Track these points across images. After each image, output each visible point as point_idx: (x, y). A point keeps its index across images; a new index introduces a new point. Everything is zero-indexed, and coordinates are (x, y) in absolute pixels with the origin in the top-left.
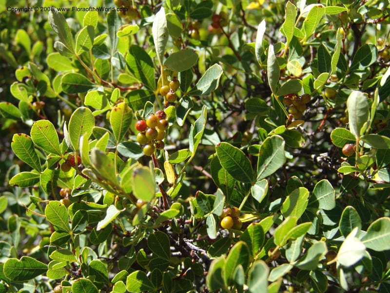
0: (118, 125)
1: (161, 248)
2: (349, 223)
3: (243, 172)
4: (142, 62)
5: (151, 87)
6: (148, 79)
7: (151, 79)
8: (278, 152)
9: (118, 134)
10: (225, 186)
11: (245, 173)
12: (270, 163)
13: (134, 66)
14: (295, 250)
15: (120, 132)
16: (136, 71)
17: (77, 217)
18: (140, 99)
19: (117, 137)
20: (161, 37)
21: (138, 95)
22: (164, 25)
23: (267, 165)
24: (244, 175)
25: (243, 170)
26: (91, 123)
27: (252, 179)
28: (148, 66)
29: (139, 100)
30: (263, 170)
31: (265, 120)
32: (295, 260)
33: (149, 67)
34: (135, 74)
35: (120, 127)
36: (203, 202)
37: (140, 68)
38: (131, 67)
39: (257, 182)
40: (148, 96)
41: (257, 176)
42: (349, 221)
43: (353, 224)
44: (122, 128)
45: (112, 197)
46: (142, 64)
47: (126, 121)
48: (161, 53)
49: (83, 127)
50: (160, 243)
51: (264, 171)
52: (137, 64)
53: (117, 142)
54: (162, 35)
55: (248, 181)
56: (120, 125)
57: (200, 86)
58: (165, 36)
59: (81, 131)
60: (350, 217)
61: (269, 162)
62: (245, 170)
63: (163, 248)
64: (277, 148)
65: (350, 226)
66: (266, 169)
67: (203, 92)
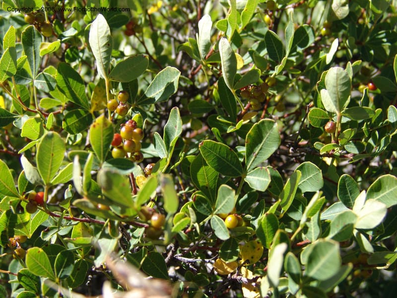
0: (99, 143)
1: (157, 269)
2: (347, 191)
3: (231, 167)
4: (71, 80)
5: (85, 106)
6: (80, 98)
7: (83, 98)
8: (269, 135)
9: (100, 153)
10: (207, 188)
11: (234, 167)
12: (261, 149)
13: (63, 85)
14: (313, 228)
15: (102, 151)
16: (66, 91)
17: (60, 260)
18: (77, 120)
19: (100, 156)
20: (104, 46)
21: (75, 116)
22: (106, 33)
23: (256, 153)
24: (233, 169)
25: (231, 165)
26: (62, 148)
27: (242, 172)
28: (78, 83)
29: (76, 122)
30: (252, 159)
31: (218, 118)
32: (316, 238)
33: (80, 85)
34: (66, 94)
35: (100, 145)
36: (202, 205)
37: (69, 88)
38: (61, 88)
39: (248, 174)
40: (85, 116)
41: (247, 167)
42: (346, 189)
43: (350, 191)
44: (103, 146)
45: (79, 231)
46: (71, 83)
47: (107, 136)
48: (105, 65)
49: (54, 155)
50: (154, 264)
51: (254, 160)
52: (66, 83)
53: (101, 162)
54: (106, 44)
55: (239, 174)
56: (100, 142)
57: (151, 94)
58: (109, 45)
59: (52, 160)
60: (346, 185)
61: (259, 149)
62: (233, 165)
63: (159, 268)
64: (267, 133)
65: (348, 194)
66: (256, 157)
67: (156, 100)
